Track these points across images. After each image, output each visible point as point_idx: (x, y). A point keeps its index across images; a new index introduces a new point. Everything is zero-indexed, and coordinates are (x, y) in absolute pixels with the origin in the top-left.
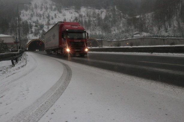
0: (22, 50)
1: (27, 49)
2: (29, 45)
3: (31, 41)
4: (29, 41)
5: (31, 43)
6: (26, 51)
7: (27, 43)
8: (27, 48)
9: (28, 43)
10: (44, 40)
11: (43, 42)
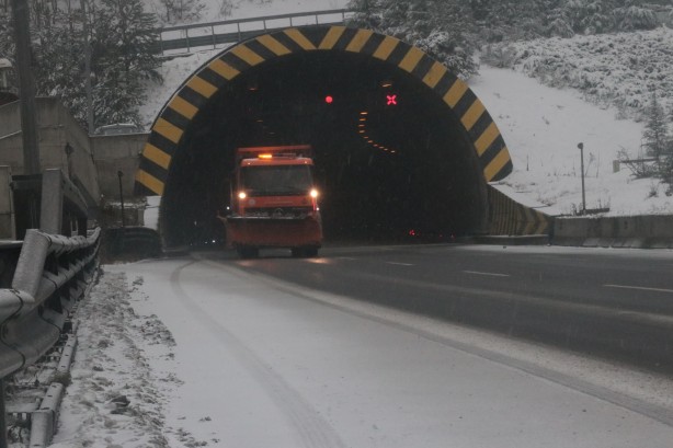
0: (74, 240)
1: (151, 217)
2: (174, 134)
3: (205, 73)
4: (181, 68)
5: (208, 108)
6: (132, 244)
7: (150, 111)
8: (142, 192)
9: (168, 114)
10: (439, 37)
11: (432, 79)
